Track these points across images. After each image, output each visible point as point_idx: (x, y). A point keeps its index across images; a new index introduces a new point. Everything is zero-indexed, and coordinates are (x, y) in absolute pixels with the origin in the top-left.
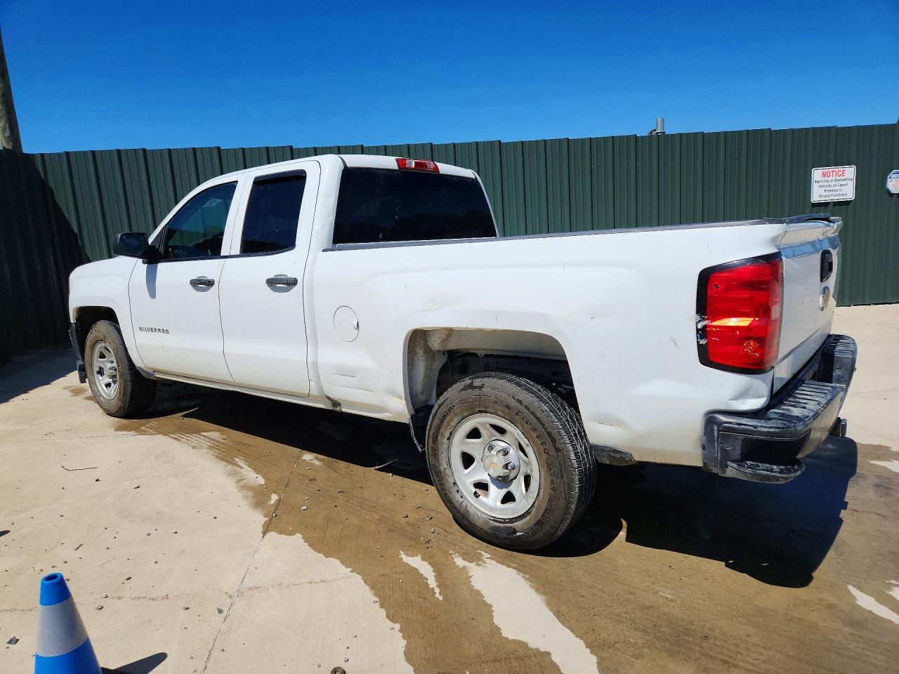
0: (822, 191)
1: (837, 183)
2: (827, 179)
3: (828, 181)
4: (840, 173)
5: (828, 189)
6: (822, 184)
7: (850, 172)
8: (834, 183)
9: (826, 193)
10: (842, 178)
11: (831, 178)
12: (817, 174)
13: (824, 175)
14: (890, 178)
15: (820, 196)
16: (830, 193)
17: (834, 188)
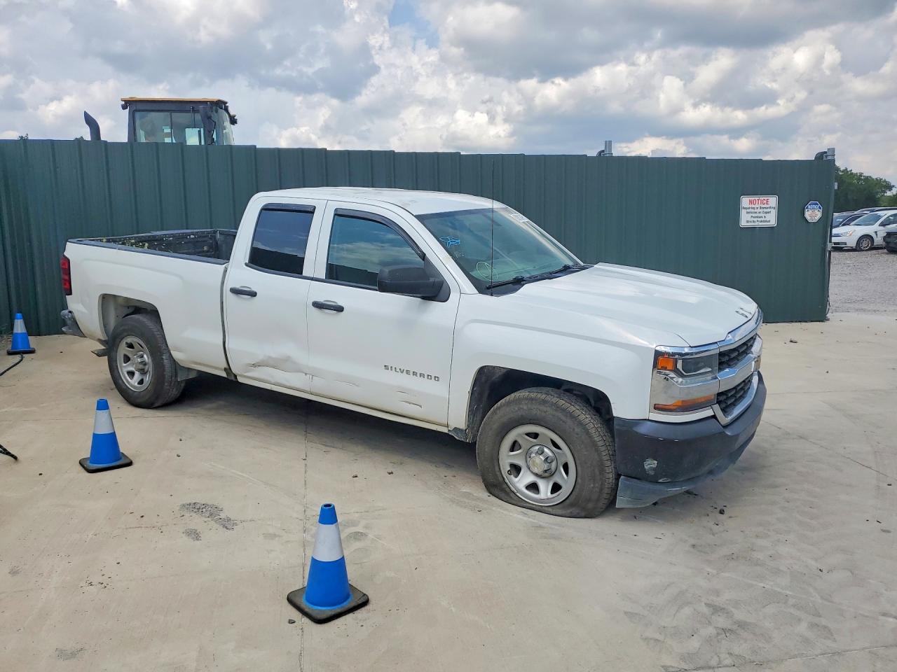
0: (748, 217)
1: (762, 210)
2: (753, 206)
3: (754, 208)
4: (765, 202)
5: (753, 215)
6: (748, 210)
7: (773, 201)
8: (759, 210)
9: (752, 219)
10: (765, 206)
11: (756, 206)
12: (745, 201)
13: (751, 202)
14: (807, 208)
15: (748, 222)
16: (755, 219)
17: (760, 215)
